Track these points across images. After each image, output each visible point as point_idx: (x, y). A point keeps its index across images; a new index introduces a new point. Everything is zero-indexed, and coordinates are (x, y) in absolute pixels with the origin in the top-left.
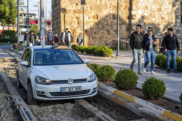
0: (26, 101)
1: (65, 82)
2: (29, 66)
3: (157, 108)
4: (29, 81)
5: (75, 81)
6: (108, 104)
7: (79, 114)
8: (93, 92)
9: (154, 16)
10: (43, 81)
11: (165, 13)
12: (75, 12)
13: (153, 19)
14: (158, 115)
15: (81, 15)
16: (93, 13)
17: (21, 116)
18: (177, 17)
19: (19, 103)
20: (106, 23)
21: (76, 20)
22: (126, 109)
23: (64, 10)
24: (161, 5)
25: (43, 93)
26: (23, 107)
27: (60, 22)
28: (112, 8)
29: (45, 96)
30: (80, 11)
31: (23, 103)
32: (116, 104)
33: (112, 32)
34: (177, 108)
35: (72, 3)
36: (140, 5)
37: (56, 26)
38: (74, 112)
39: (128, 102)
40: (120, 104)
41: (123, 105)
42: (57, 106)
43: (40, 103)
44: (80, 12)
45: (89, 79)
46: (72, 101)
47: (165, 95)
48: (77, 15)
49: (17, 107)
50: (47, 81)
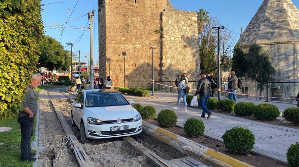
0: (79, 139)
1: (115, 122)
2: (82, 108)
3: (200, 146)
4: (82, 121)
5: (123, 121)
6: (152, 141)
7: (128, 151)
8: (139, 130)
9: (179, 64)
10: (95, 122)
11: (188, 61)
12: (117, 61)
13: (179, 67)
14: (202, 153)
15: (123, 63)
16: (132, 62)
17: (75, 156)
18: (197, 65)
19: (73, 142)
20: (142, 69)
21: (119, 68)
22: (169, 146)
23: (109, 60)
24: (185, 56)
25: (95, 132)
26: (77, 145)
27: (106, 69)
28: (147, 58)
29: (96, 135)
30: (121, 60)
31: (77, 141)
32: (160, 141)
33: (147, 76)
34: (218, 146)
35: (115, 54)
36: (168, 55)
37: (102, 72)
38: (123, 149)
39: (171, 140)
40: (164, 141)
41: (167, 142)
42: (107, 144)
43: (91, 141)
44: (122, 62)
45: (135, 119)
46: (121, 139)
47: (205, 133)
48: (119, 63)
49: (72, 146)
50: (98, 121)
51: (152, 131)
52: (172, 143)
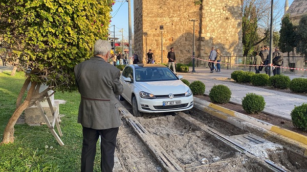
0: (131, 112)
1: (167, 96)
2: (132, 82)
3: (263, 123)
4: (133, 95)
5: (175, 96)
6: (205, 116)
7: (182, 126)
8: (191, 106)
9: (220, 38)
10: (147, 96)
11: (229, 35)
12: (154, 35)
13: (220, 41)
14: (265, 130)
15: (160, 38)
16: (169, 37)
17: (132, 128)
19: (127, 115)
20: (180, 44)
21: (156, 42)
22: (226, 122)
23: (146, 34)
24: (226, 29)
25: (147, 106)
26: (132, 119)
27: (142, 44)
29: (149, 109)
30: (158, 34)
31: (130, 115)
32: (214, 117)
33: (185, 52)
34: (283, 123)
35: (152, 29)
36: (208, 28)
37: (138, 47)
38: (177, 123)
39: (228, 116)
40: (219, 117)
41: (222, 118)
42: (160, 118)
43: (143, 114)
44: (159, 36)
45: (186, 94)
46: (173, 114)
48: (156, 38)
49: (127, 119)
50: (151, 96)
51: (204, 106)
52: (229, 119)
